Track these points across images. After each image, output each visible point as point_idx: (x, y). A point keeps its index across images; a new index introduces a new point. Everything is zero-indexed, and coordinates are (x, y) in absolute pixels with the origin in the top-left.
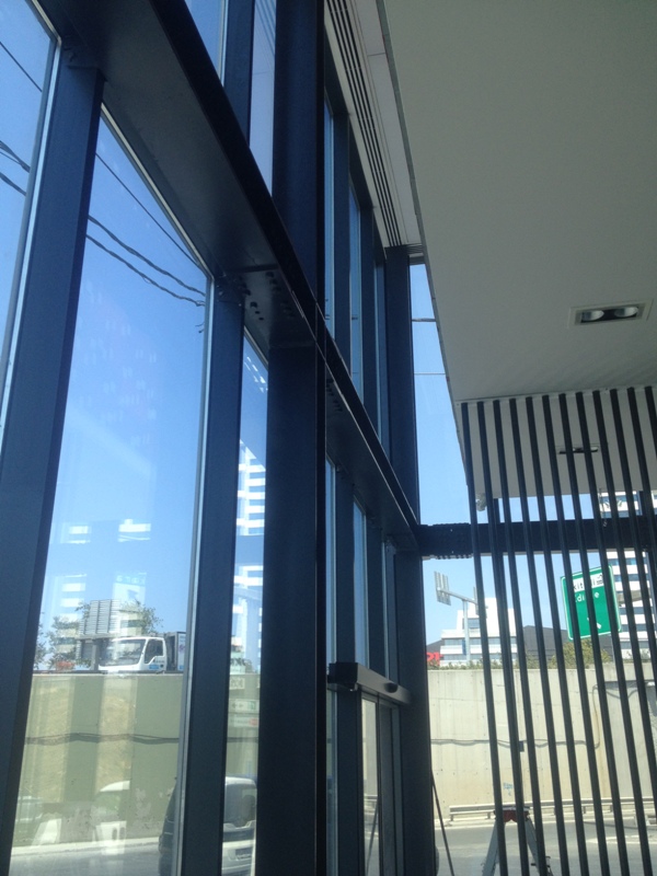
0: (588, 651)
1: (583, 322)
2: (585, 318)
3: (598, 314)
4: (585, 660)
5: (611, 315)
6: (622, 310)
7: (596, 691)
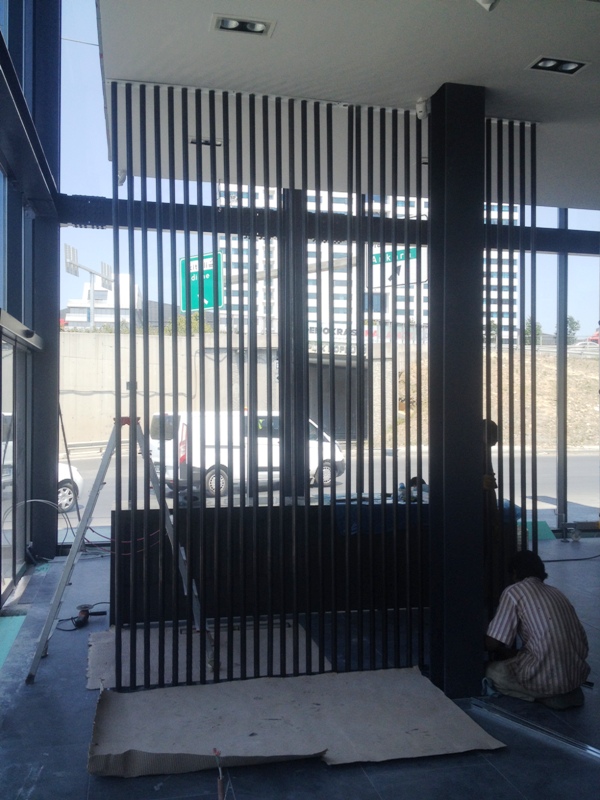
0: (195, 324)
1: (222, 28)
2: (223, 25)
3: (234, 24)
4: (193, 330)
5: (243, 27)
6: (253, 25)
7: (198, 355)
